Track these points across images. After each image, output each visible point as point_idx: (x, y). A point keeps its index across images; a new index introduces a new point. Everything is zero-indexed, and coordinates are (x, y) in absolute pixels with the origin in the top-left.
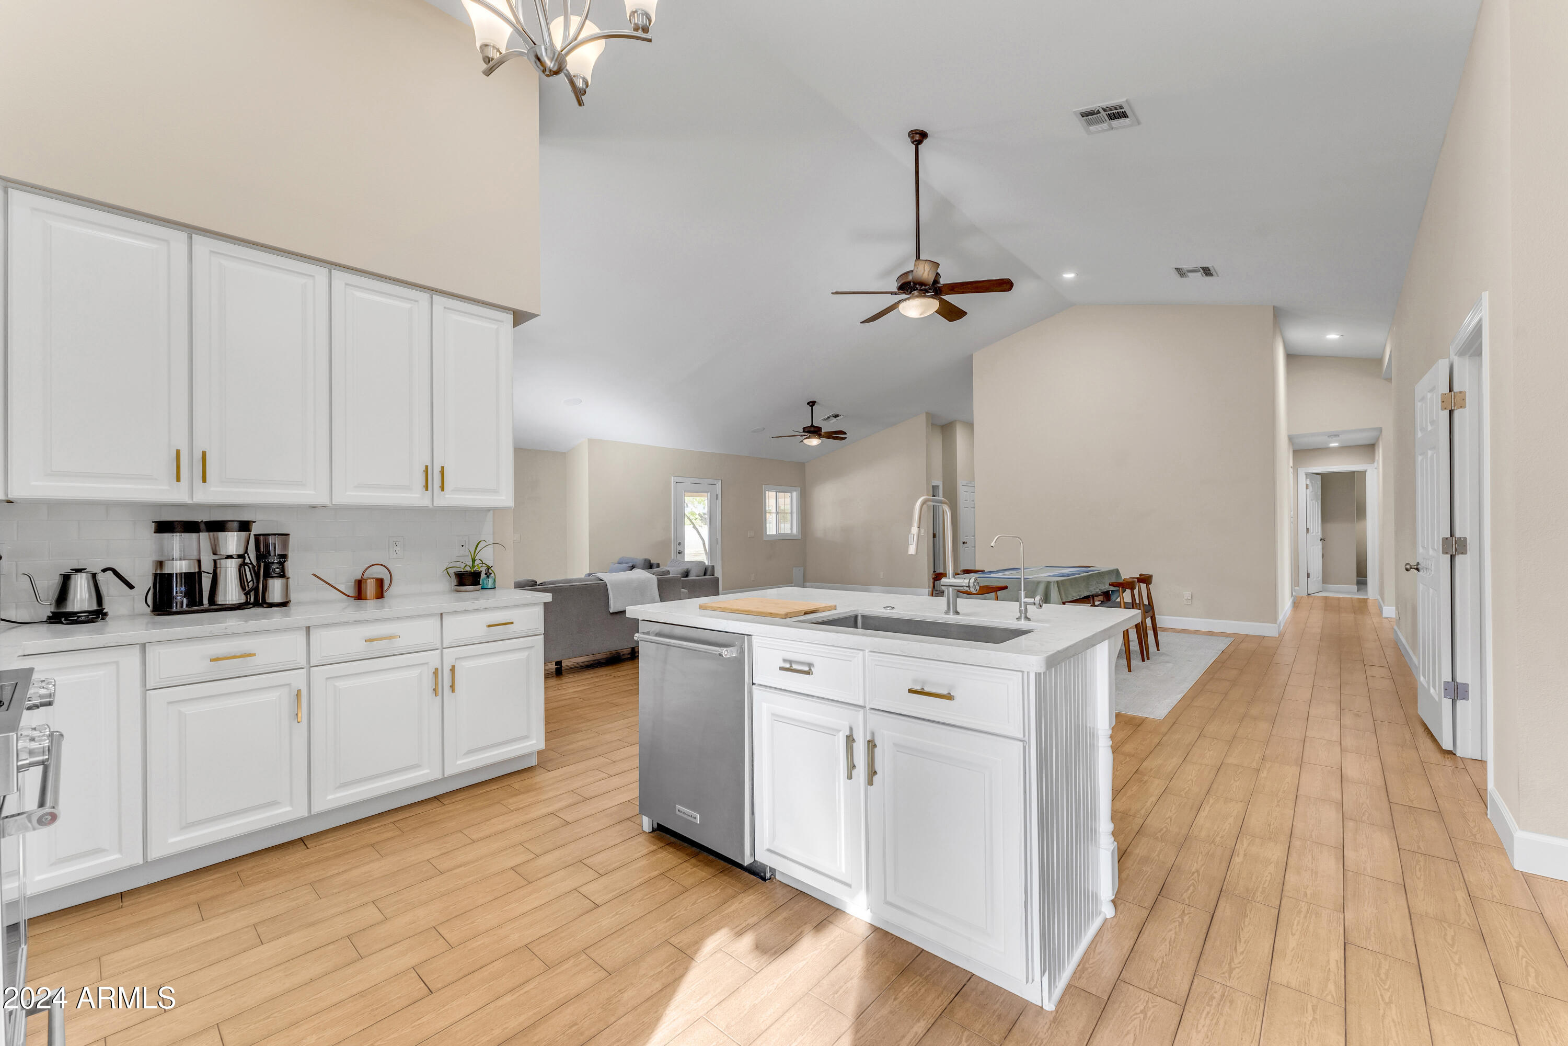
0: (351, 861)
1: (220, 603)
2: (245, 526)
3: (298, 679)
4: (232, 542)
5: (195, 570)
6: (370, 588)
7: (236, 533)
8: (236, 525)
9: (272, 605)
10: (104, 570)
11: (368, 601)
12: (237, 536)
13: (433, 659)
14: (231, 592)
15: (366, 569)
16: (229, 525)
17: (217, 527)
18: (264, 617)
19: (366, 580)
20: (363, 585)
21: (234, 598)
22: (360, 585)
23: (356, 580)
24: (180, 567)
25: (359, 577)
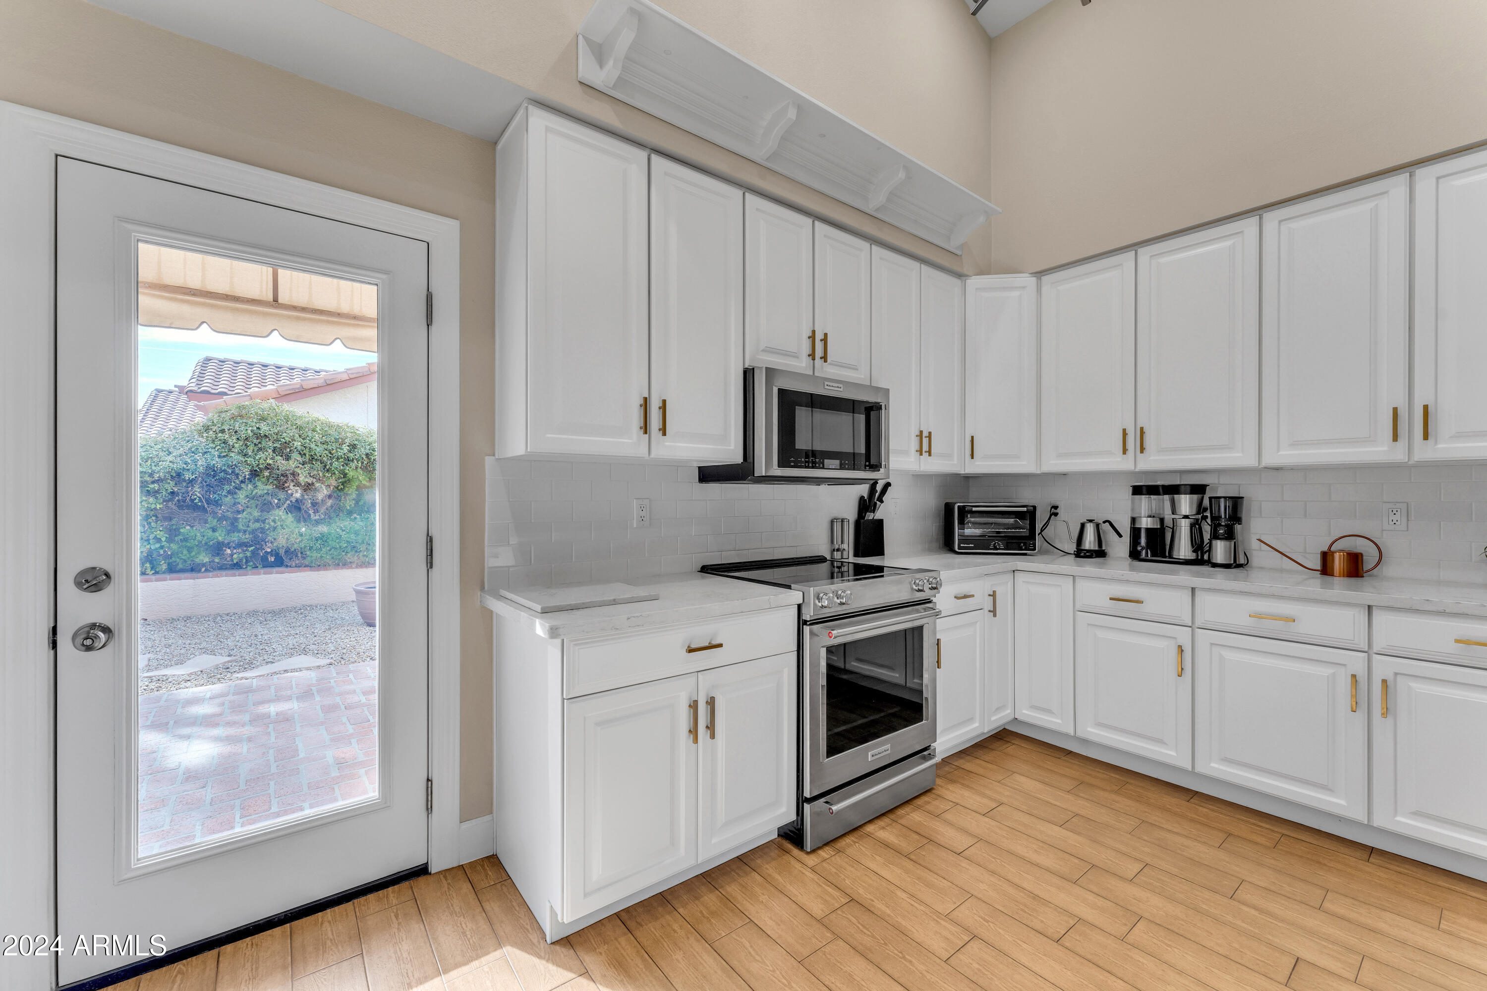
0: (1193, 831)
1: (1175, 557)
2: (1198, 489)
3: (1183, 636)
4: (1186, 504)
5: (1157, 526)
6: (1338, 562)
7: (1188, 496)
8: (1188, 488)
9: (1215, 565)
10: (1104, 522)
11: (1335, 578)
12: (1190, 498)
13: (1356, 663)
14: (1184, 549)
15: (1336, 540)
16: (1182, 488)
17: (1173, 490)
18: (1209, 576)
19: (1333, 553)
20: (1329, 558)
21: (1187, 554)
22: (1326, 557)
23: (1321, 552)
24: (1145, 523)
25: (1325, 549)
